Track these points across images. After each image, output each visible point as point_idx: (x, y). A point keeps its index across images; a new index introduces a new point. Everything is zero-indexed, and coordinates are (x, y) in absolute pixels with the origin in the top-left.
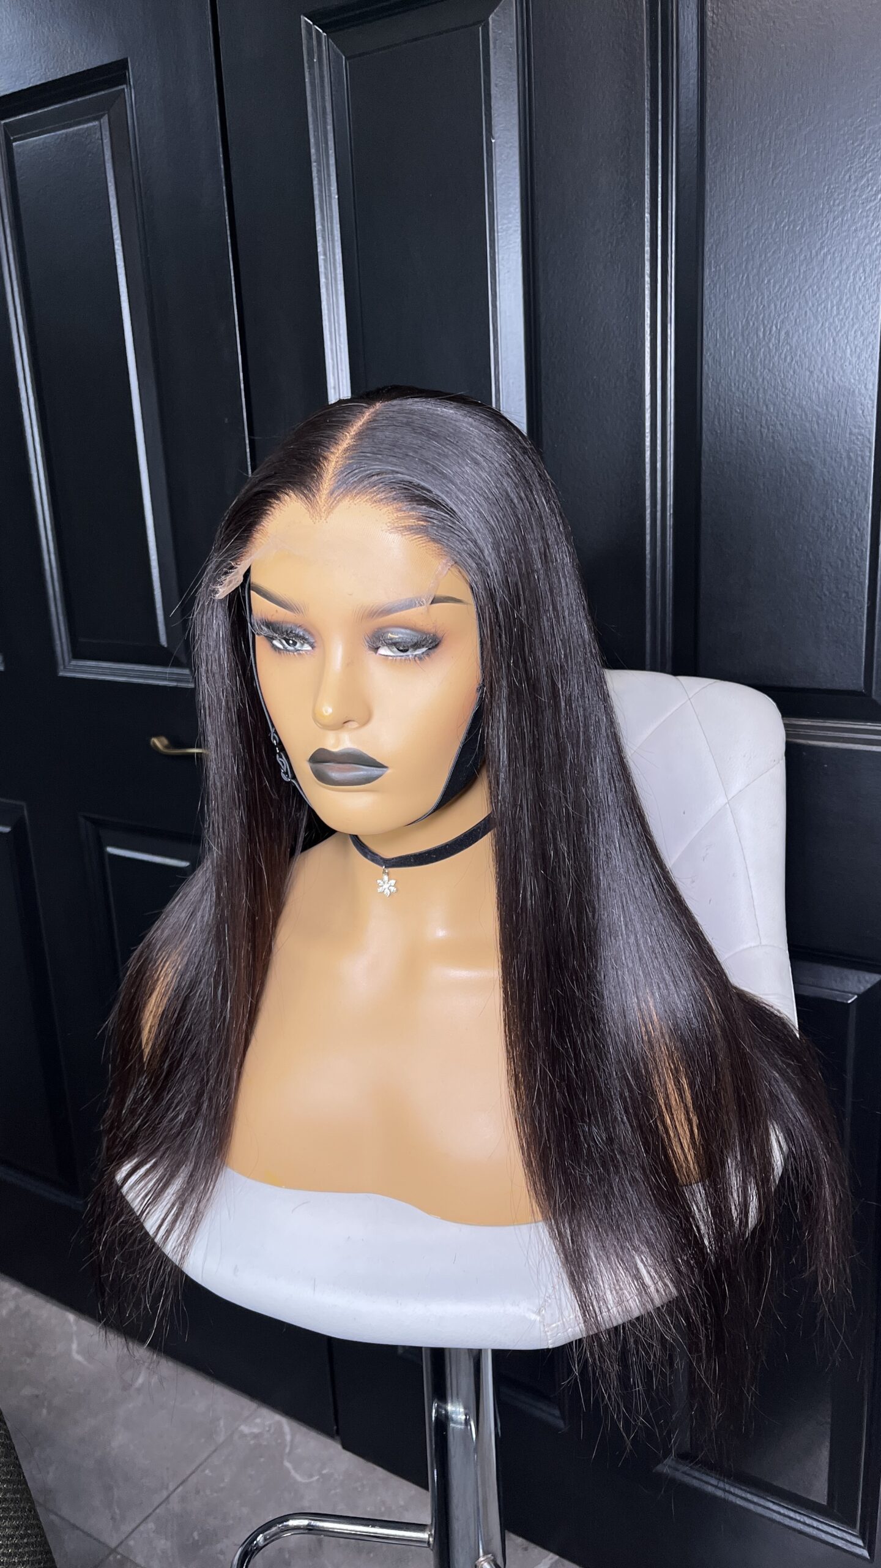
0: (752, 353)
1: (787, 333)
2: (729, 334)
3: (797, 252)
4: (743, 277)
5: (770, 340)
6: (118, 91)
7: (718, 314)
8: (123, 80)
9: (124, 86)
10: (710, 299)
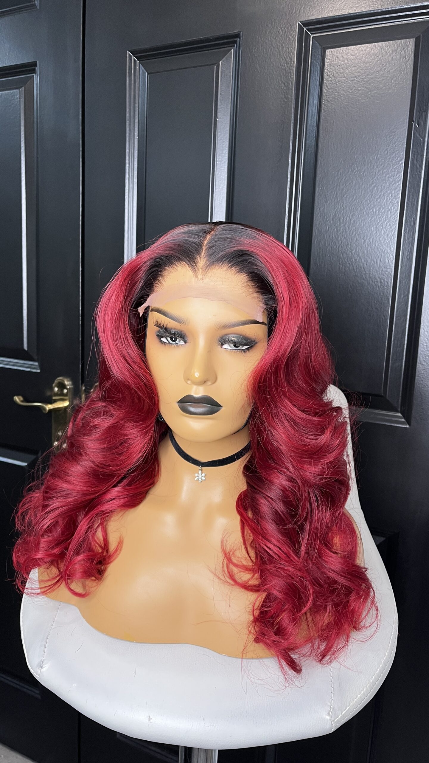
0: (337, 229)
1: (354, 221)
2: (326, 219)
3: (361, 184)
4: (334, 193)
5: (346, 224)
6: (31, 76)
7: (321, 209)
8: (34, 71)
9: (34, 74)
10: (318, 202)
